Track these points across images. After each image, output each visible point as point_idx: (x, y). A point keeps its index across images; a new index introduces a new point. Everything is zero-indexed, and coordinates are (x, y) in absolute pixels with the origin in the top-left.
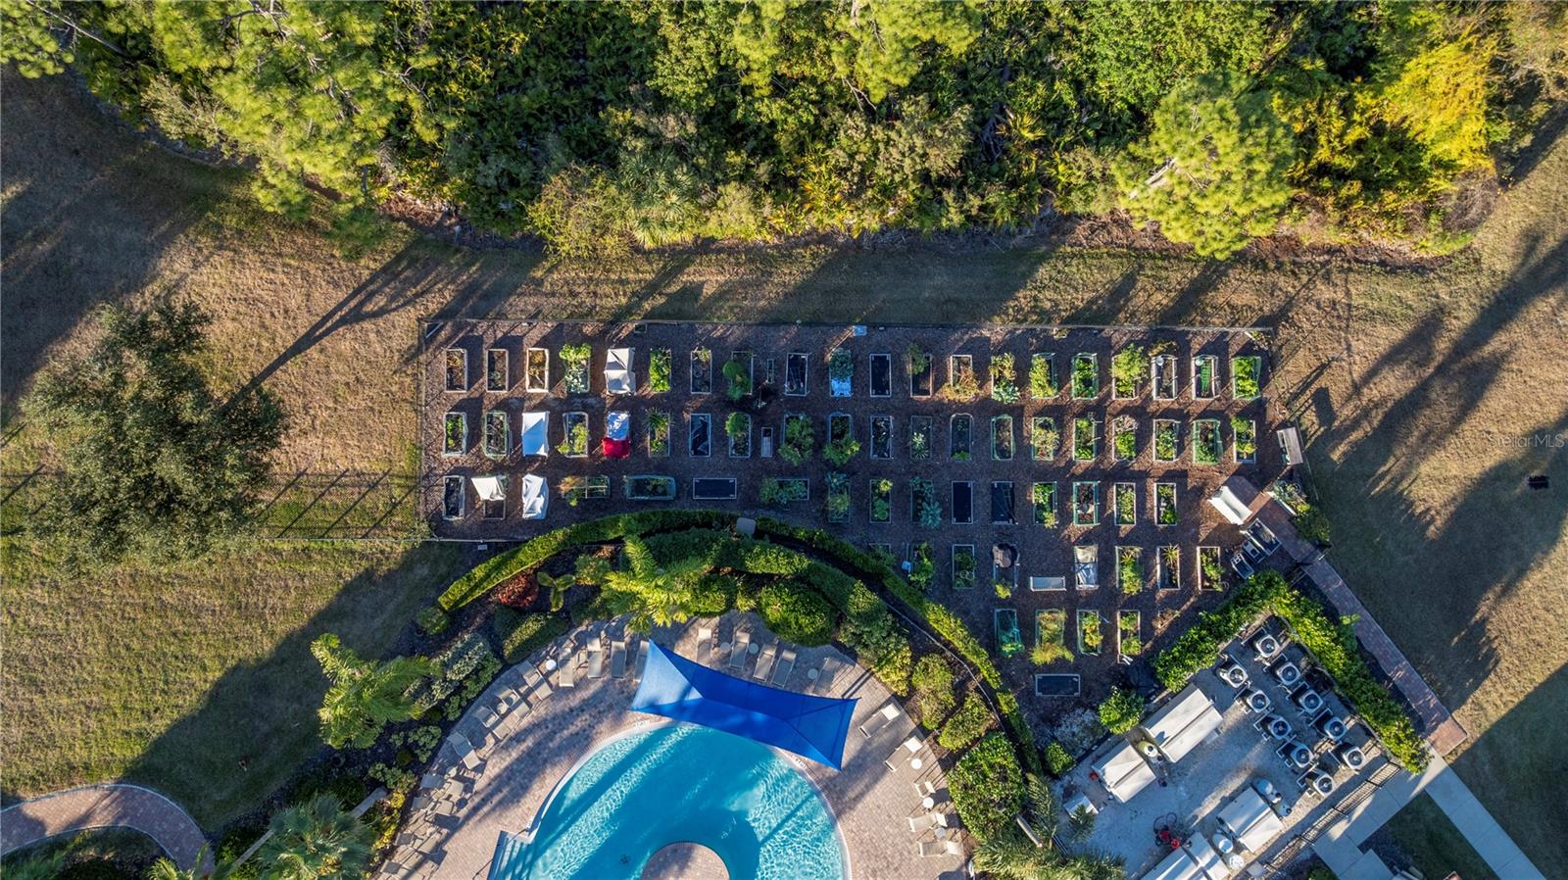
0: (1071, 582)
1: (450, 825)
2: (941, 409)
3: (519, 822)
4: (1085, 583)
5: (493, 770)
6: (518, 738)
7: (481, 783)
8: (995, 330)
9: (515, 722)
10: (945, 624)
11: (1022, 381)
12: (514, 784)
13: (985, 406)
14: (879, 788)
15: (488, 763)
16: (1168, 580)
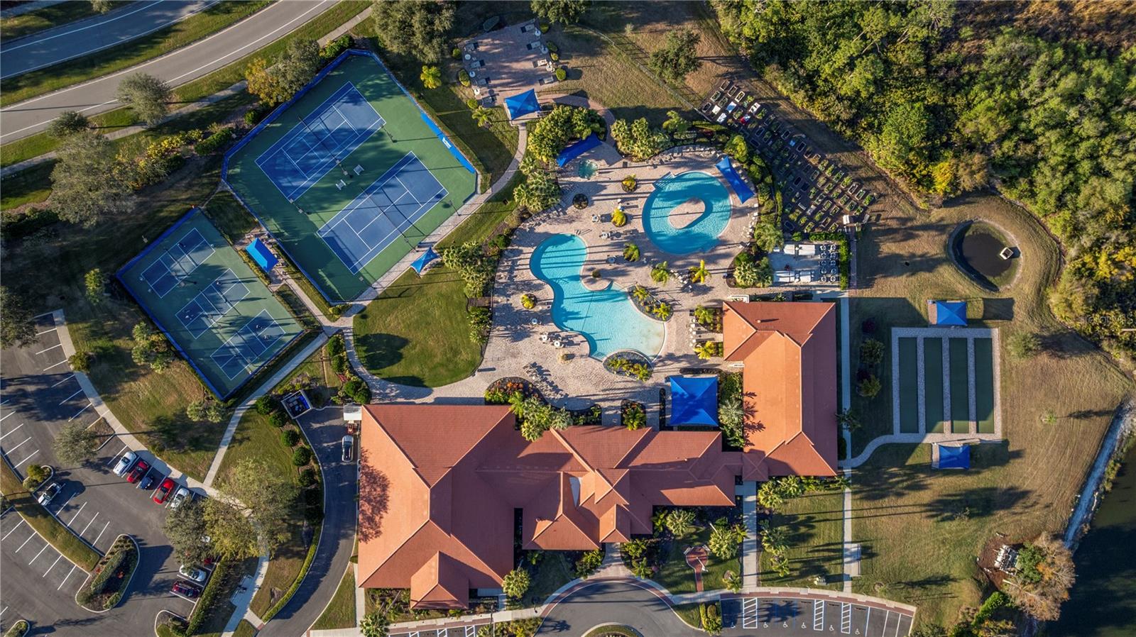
0: (807, 210)
1: (662, 163)
2: (807, 162)
3: (674, 173)
4: (809, 212)
5: (676, 160)
6: (685, 158)
7: (673, 160)
8: (829, 156)
9: (687, 155)
10: (779, 197)
11: (826, 168)
12: (677, 165)
13: (816, 168)
14: (743, 218)
15: (677, 157)
16: (824, 224)
